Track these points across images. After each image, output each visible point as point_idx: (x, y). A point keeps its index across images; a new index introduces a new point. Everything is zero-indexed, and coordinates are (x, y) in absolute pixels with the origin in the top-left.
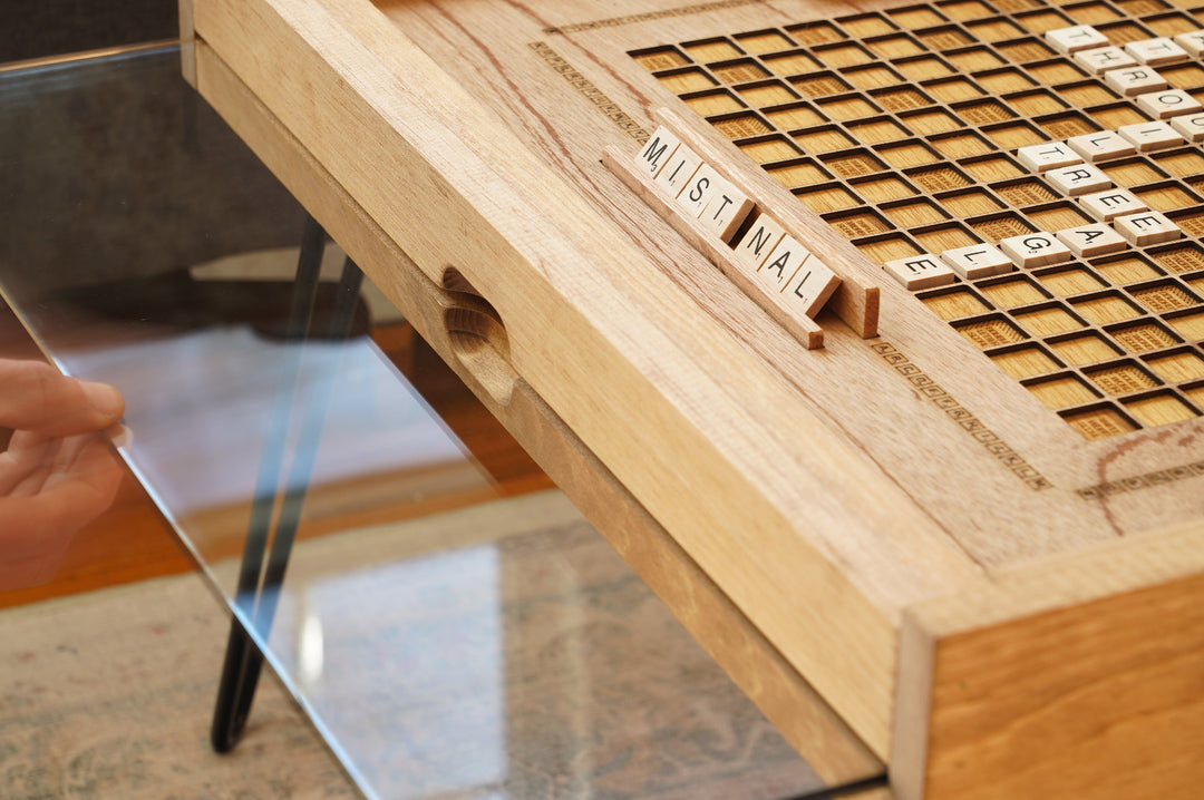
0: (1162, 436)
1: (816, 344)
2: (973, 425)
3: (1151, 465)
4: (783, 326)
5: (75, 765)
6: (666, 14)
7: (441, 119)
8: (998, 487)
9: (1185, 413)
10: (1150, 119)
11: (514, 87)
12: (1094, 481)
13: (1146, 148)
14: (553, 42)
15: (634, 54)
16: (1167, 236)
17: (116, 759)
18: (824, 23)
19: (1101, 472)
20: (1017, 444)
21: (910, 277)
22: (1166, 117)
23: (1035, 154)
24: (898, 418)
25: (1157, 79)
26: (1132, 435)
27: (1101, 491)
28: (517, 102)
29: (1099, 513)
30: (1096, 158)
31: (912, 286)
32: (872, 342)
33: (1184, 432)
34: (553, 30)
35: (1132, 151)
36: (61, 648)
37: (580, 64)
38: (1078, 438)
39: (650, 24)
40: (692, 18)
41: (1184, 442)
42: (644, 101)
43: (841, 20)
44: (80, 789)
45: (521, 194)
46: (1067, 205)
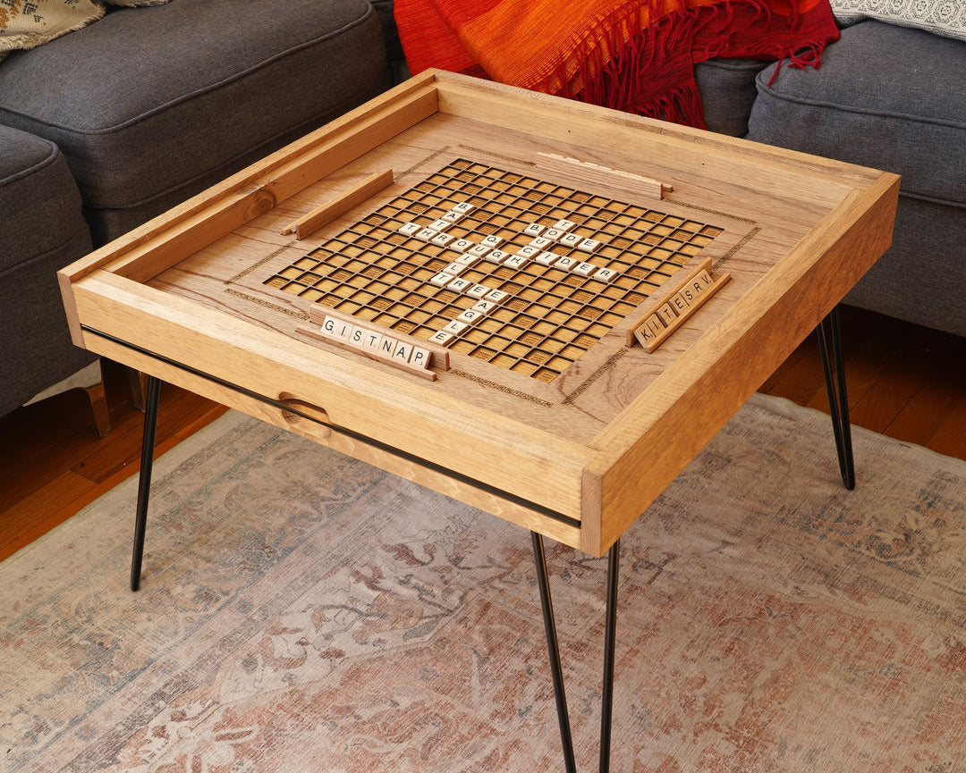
0: (569, 373)
1: (435, 379)
2: (509, 391)
3: (576, 386)
4: (417, 375)
5: (77, 613)
6: (261, 262)
7: (250, 337)
8: (537, 410)
9: (569, 363)
10: (461, 254)
11: (237, 311)
12: (563, 398)
13: (470, 265)
14: (231, 287)
15: (265, 283)
16: (506, 298)
17: (92, 604)
18: (319, 249)
19: (563, 393)
20: (530, 392)
21: (442, 342)
22: (466, 250)
23: (439, 280)
24: (484, 397)
25: (450, 237)
26: (560, 376)
27: (568, 400)
28: (243, 317)
29: (576, 409)
30: (458, 275)
31: (445, 345)
32: (450, 371)
33: (574, 370)
34: (228, 283)
35: (467, 268)
36: (36, 569)
37: (252, 294)
38: (545, 384)
39: (259, 269)
40: (273, 261)
41: (577, 373)
42: (288, 302)
43: (324, 246)
44: (87, 621)
45: (309, 358)
46: (463, 296)
